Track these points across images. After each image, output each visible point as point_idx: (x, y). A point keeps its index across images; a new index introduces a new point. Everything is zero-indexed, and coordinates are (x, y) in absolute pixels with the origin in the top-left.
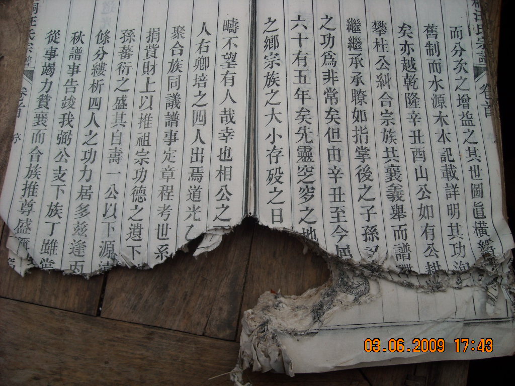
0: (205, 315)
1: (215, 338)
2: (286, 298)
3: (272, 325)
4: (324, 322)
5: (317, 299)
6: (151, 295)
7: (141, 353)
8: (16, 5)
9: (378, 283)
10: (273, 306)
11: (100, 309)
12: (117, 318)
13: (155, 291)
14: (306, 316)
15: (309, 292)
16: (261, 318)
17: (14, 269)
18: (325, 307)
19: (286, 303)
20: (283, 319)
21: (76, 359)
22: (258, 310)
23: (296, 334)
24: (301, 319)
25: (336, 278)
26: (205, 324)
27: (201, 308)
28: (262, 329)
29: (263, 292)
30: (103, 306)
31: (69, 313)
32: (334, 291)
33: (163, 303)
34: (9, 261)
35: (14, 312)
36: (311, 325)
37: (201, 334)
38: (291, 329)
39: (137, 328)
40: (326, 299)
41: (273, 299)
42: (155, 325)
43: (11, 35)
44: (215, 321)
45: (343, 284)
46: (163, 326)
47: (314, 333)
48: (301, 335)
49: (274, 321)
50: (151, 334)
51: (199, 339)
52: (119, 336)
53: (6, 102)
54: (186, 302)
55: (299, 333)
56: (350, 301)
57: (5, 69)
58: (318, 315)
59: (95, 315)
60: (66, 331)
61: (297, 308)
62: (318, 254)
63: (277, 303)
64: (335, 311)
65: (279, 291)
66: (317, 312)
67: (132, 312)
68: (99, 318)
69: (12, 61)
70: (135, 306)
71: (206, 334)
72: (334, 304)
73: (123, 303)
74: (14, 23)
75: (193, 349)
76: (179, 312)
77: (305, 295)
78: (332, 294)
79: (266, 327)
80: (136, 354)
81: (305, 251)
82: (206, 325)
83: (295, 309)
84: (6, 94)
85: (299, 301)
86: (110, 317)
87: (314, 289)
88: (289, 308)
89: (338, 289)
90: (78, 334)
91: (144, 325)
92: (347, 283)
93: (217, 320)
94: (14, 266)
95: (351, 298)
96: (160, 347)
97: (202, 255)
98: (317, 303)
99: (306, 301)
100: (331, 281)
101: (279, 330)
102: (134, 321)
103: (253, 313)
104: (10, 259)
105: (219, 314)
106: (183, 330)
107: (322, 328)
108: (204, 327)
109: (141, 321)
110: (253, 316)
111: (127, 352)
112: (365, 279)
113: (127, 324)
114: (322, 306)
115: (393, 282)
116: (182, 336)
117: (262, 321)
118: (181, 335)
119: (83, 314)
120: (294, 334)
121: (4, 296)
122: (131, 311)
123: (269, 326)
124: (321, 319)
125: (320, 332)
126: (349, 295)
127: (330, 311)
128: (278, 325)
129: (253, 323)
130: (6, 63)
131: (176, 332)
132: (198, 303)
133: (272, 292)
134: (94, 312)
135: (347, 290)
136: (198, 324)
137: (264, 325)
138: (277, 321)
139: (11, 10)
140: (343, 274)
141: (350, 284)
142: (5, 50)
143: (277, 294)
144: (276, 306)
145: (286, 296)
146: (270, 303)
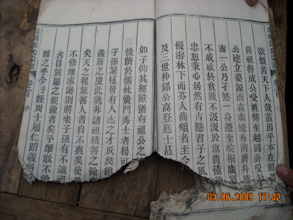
0: (135, 205)
1: (141, 217)
2: (173, 195)
3: (165, 210)
4: (193, 208)
5: (188, 196)
6: (106, 195)
8: (29, 37)
9: (220, 187)
10: (166, 200)
11: (78, 202)
12: (88, 207)
13: (108, 192)
14: (183, 205)
15: (185, 191)
16: (159, 206)
17: (26, 180)
18: (192, 200)
19: (173, 198)
20: (171, 207)
22: (158, 202)
23: (178, 215)
24: (180, 207)
25: (198, 184)
27: (133, 201)
28: (159, 212)
29: (162, 192)
30: (80, 201)
31: (61, 205)
32: (197, 191)
33: (112, 199)
34: (24, 175)
36: (186, 210)
37: (133, 215)
38: (175, 212)
40: (193, 196)
41: (167, 196)
42: (108, 211)
43: (26, 53)
45: (202, 187)
46: (113, 211)
47: (187, 214)
48: (181, 215)
50: (106, 215)
51: (132, 218)
52: (89, 217)
53: (25, 90)
54: (125, 198)
57: (24, 72)
58: (189, 205)
59: (75, 206)
61: (179, 201)
62: (189, 171)
63: (168, 198)
64: (198, 202)
65: (171, 191)
66: (188, 203)
67: (96, 204)
68: (78, 207)
69: (27, 67)
70: (97, 201)
71: (136, 215)
72: (197, 198)
73: (91, 199)
74: (28, 47)
76: (121, 203)
77: (182, 193)
78: (196, 193)
81: (182, 169)
82: (136, 211)
84: (24, 86)
85: (180, 197)
86: (84, 207)
87: (187, 190)
88: (175, 201)
89: (199, 190)
90: (66, 216)
91: (102, 211)
92: (204, 187)
93: (141, 208)
94: (26, 178)
97: (128, 172)
98: (188, 198)
99: (183, 196)
100: (196, 186)
101: (168, 213)
102: (97, 209)
103: (155, 204)
104: (24, 174)
105: (143, 204)
106: (123, 213)
107: (192, 211)
108: (134, 211)
109: (100, 209)
110: (155, 205)
112: (213, 185)
113: (93, 211)
115: (227, 186)
116: (123, 216)
117: (160, 208)
119: (68, 205)
120: (176, 215)
121: (25, 196)
123: (163, 211)
124: (191, 206)
125: (191, 213)
126: (205, 194)
127: (195, 202)
128: (168, 210)
129: (155, 209)
130: (24, 68)
131: (120, 214)
132: (131, 198)
133: (167, 192)
134: (75, 204)
135: (204, 191)
136: (132, 209)
137: (161, 210)
138: (167, 208)
139: (26, 39)
140: (201, 182)
141: (205, 187)
142: (24, 61)
143: (169, 193)
144: (168, 200)
145: (174, 194)
146: (165, 198)
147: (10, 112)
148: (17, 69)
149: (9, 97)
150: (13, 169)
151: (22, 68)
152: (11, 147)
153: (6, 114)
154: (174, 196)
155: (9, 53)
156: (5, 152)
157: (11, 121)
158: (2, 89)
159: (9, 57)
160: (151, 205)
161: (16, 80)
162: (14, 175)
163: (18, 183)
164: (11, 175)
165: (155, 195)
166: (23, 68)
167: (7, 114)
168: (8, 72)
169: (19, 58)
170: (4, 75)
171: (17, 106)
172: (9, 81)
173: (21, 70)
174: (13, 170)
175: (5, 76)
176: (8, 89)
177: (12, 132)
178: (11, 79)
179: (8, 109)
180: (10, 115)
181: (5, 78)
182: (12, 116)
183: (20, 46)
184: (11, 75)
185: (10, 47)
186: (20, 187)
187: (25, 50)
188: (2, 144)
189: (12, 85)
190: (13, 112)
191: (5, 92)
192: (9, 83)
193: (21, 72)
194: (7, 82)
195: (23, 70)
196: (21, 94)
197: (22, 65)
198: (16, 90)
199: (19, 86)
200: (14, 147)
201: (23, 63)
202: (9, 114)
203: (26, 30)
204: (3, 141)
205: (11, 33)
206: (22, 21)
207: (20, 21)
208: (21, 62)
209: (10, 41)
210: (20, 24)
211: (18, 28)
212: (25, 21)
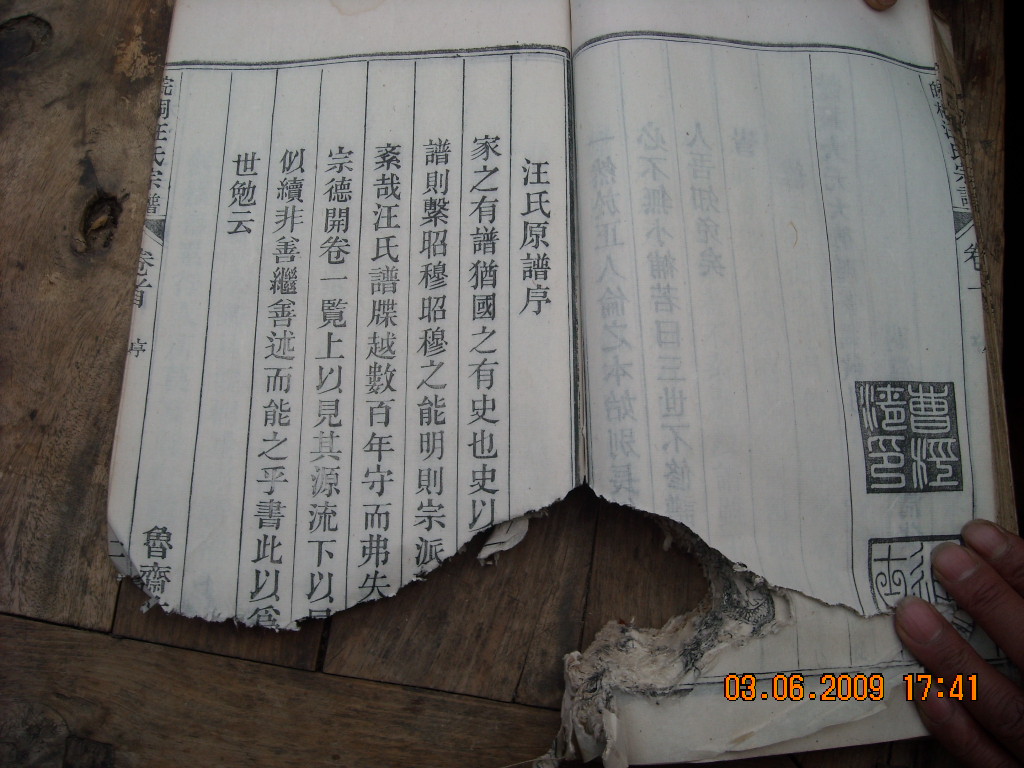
0: (516, 666)
1: (536, 707)
2: (641, 632)
3: (610, 678)
4: (704, 671)
5: (687, 634)
6: (416, 631)
7: (400, 737)
8: (150, 101)
10: (616, 646)
12: (353, 675)
13: (423, 622)
14: (670, 663)
15: (673, 622)
16: (593, 666)
18: (703, 645)
19: (639, 641)
20: (630, 668)
21: (279, 751)
22: (589, 652)
23: (654, 694)
24: (664, 668)
25: (719, 595)
26: (516, 681)
27: (509, 652)
28: (591, 685)
29: (606, 623)
30: (328, 653)
31: (264, 665)
32: (715, 618)
33: (438, 645)
35: (157, 665)
36: (680, 677)
37: (509, 699)
38: (645, 685)
39: (390, 692)
40: (705, 632)
41: (619, 634)
42: (423, 685)
44: (533, 675)
45: (732, 604)
46: (442, 688)
47: (686, 690)
48: (664, 694)
49: (614, 672)
50: (418, 701)
51: (507, 709)
52: (358, 707)
54: (480, 642)
55: (659, 692)
56: (745, 634)
57: (132, 217)
58: (692, 659)
59: (313, 669)
60: (260, 700)
61: (658, 650)
63: (624, 640)
64: (721, 650)
65: (633, 620)
66: (690, 654)
67: (383, 662)
68: (320, 675)
70: (388, 651)
71: (519, 700)
72: (720, 639)
73: (365, 645)
74: (147, 134)
75: (497, 728)
76: (469, 660)
77: (668, 627)
78: (718, 621)
79: (599, 682)
80: (390, 740)
81: (667, 544)
82: (518, 685)
83: (655, 650)
85: (662, 639)
86: (342, 673)
87: (680, 617)
88: (646, 650)
89: (723, 615)
90: (280, 706)
91: (405, 686)
92: (738, 602)
93: (537, 675)
95: (747, 629)
96: (435, 725)
98: (688, 641)
99: (671, 637)
100: (710, 601)
101: (623, 687)
102: (386, 679)
103: (580, 659)
105: (542, 662)
106: (476, 694)
107: (700, 681)
108: (514, 687)
109: (399, 679)
110: (578, 663)
111: (372, 736)
112: (768, 595)
113: (373, 686)
114: (698, 643)
116: (475, 704)
117: (593, 671)
118: (473, 703)
119: (288, 667)
120: (650, 693)
121: (139, 636)
122: (380, 661)
123: (605, 681)
124: (698, 664)
125: (697, 688)
126: (744, 625)
127: (713, 651)
128: (621, 678)
129: (579, 676)
130: (134, 206)
131: (464, 697)
132: (503, 643)
133: (621, 622)
134: (311, 664)
135: (740, 616)
136: (504, 681)
137: (596, 678)
138: (619, 672)
139: (141, 110)
140: (729, 587)
141: (744, 604)
142: (132, 182)
143: (628, 625)
144: (622, 646)
145: (643, 630)
146: (613, 640)
147: (85, 350)
148: (107, 208)
149: (83, 300)
150: (94, 545)
151: (125, 205)
152: (90, 469)
153: (71, 358)
154: (644, 635)
155: (82, 156)
156: (69, 488)
157: (89, 381)
158: (58, 274)
159: (83, 168)
160: (567, 662)
161: (105, 246)
162: (98, 564)
163: (115, 593)
164: (89, 565)
165: (582, 633)
166: (131, 205)
167: (74, 361)
168: (78, 216)
169: (114, 170)
170: (65, 228)
171: (110, 334)
172: (81, 247)
173: (121, 210)
174: (98, 547)
175: (67, 232)
176: (79, 275)
177: (91, 419)
178: (88, 244)
179: (77, 343)
180: (86, 363)
181: (66, 237)
182: (92, 366)
183: (117, 130)
184: (86, 228)
185: (84, 134)
186: (121, 605)
187: (135, 144)
188: (56, 460)
189: (92, 261)
190: (94, 353)
191: (68, 284)
192: (81, 253)
193: (122, 218)
194: (74, 250)
195: (130, 211)
196: (124, 293)
197: (128, 195)
198: (106, 278)
199: (115, 266)
200: (98, 471)
201: (128, 187)
202: (80, 360)
203: (138, 80)
204: (60, 449)
205: (86, 87)
206: (124, 49)
207: (119, 48)
208: (124, 186)
209: (83, 115)
210: (119, 59)
211: (111, 70)
212: (135, 47)
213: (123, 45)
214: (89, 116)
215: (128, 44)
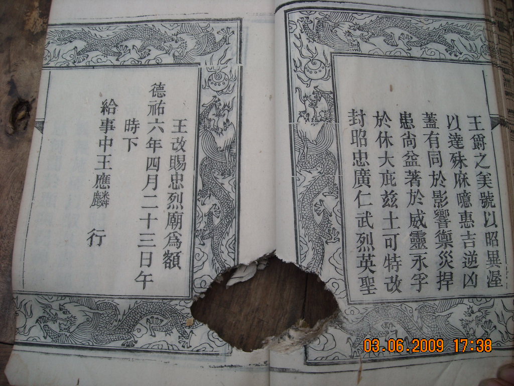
147: (16, 189)
148: (24, 107)
149: (13, 161)
151: (34, 106)
155: (9, 79)
159: (10, 86)
161: (24, 129)
168: (9, 113)
169: (27, 85)
172: (11, 131)
173: (32, 108)
175: (2, 123)
176: (10, 147)
178: (15, 128)
179: (12, 185)
181: (2, 126)
182: (19, 198)
183: (28, 63)
184: (13, 120)
185: (10, 67)
189: (17, 138)
191: (4, 153)
192: (11, 135)
193: (32, 113)
194: (7, 133)
197: (34, 100)
203: (37, 33)
204: (5, 246)
205: (9, 39)
206: (30, 16)
207: (27, 16)
208: (32, 94)
209: (9, 56)
210: (27, 22)
211: (23, 29)
212: (35, 14)
213: (29, 14)
214: (12, 55)
215: (32, 13)
